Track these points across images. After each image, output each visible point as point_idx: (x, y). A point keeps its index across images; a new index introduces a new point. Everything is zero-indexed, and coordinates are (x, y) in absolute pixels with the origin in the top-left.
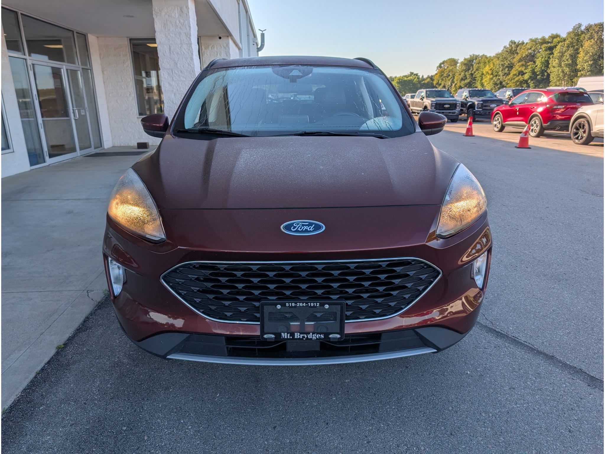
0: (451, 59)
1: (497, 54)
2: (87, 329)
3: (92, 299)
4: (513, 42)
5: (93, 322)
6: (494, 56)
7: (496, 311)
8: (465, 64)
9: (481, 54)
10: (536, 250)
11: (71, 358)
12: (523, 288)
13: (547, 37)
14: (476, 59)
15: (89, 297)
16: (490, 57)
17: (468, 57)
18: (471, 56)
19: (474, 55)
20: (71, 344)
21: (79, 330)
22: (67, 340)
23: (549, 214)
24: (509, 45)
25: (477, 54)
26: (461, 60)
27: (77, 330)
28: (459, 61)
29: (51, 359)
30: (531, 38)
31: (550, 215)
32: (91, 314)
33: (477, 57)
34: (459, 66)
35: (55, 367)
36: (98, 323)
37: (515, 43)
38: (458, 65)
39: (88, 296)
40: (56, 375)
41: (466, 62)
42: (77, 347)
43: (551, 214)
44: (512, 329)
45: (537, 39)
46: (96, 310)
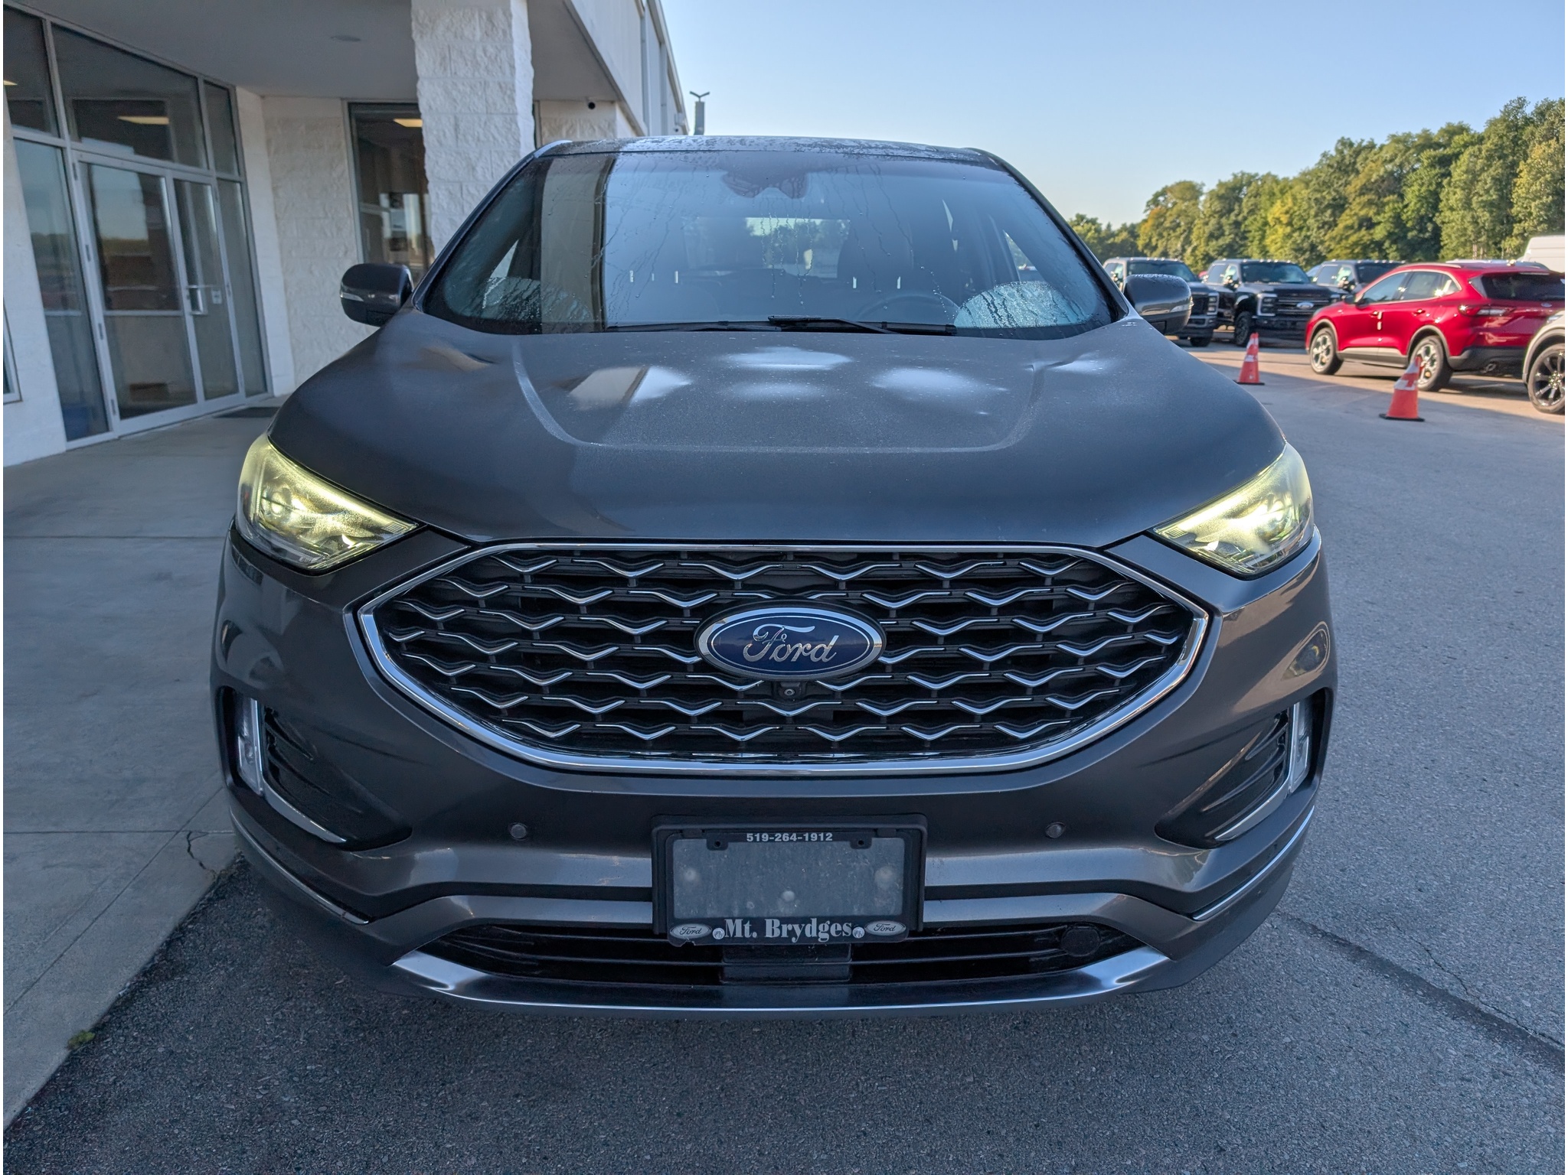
0: (1184, 182)
1: (1304, 174)
2: (174, 974)
3: (201, 865)
4: (1345, 143)
5: (196, 947)
6: (1295, 179)
7: (1462, 936)
8: (1220, 197)
9: (1262, 172)
10: (1527, 728)
11: (115, 1083)
12: (1524, 857)
13: (1435, 131)
14: (1249, 184)
15: (192, 855)
16: (1286, 179)
17: (1227, 178)
18: (1235, 176)
19: (1243, 174)
20: (120, 1028)
21: (150, 975)
22: (109, 1012)
23: (1530, 611)
24: (1337, 149)
25: (1253, 172)
26: (1210, 185)
27: (145, 972)
28: (1205, 190)
29: (48, 1084)
30: (1394, 133)
31: (1533, 615)
32: (193, 916)
33: (1250, 180)
34: (1205, 201)
35: (56, 1119)
36: (211, 950)
37: (1351, 145)
38: (1202, 198)
39: (189, 850)
40: (58, 1149)
41: (1223, 191)
42: (135, 1039)
43: (1536, 612)
44: (1530, 1005)
45: (1409, 135)
46: (209, 900)
